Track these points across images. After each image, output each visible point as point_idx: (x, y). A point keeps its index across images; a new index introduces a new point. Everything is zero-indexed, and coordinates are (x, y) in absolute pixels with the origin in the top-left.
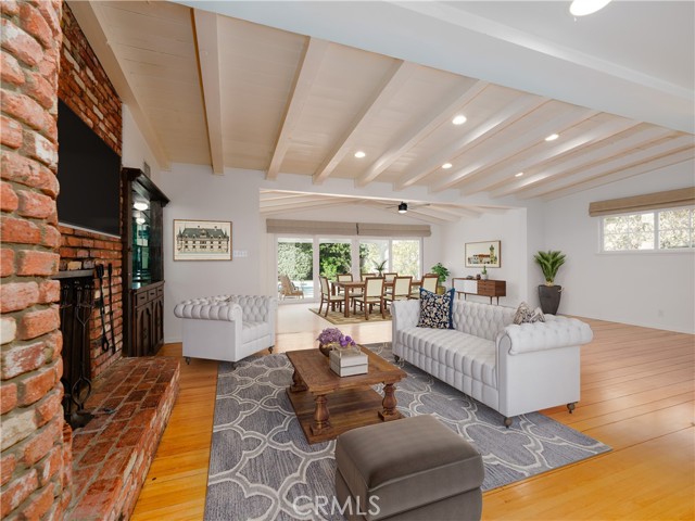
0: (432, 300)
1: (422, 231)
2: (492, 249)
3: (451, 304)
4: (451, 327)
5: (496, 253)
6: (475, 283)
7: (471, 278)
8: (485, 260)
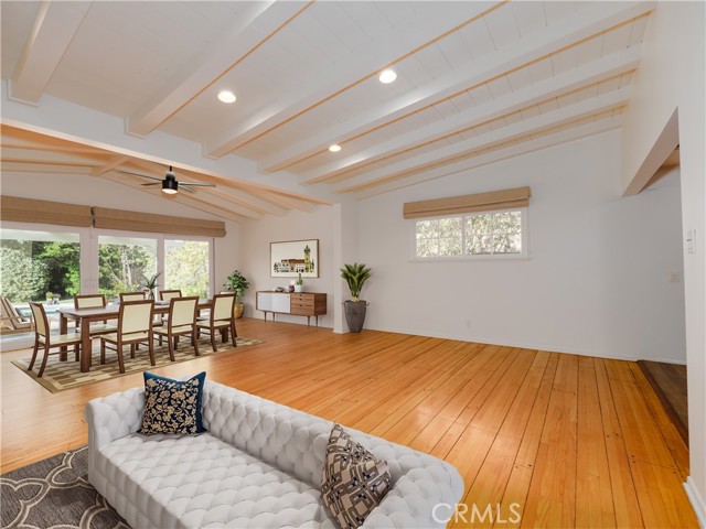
0: (165, 394)
1: (211, 229)
2: (307, 251)
3: (199, 397)
4: (201, 430)
5: (313, 257)
6: (286, 297)
7: (282, 291)
8: (298, 266)
